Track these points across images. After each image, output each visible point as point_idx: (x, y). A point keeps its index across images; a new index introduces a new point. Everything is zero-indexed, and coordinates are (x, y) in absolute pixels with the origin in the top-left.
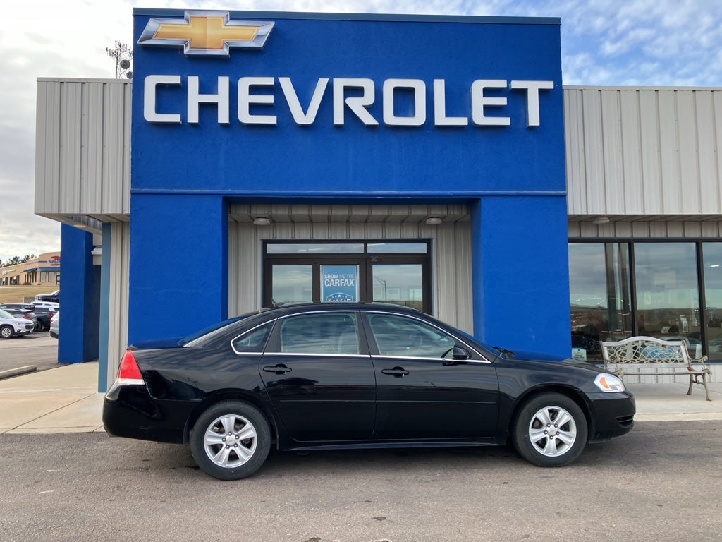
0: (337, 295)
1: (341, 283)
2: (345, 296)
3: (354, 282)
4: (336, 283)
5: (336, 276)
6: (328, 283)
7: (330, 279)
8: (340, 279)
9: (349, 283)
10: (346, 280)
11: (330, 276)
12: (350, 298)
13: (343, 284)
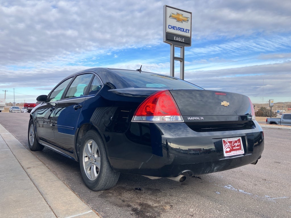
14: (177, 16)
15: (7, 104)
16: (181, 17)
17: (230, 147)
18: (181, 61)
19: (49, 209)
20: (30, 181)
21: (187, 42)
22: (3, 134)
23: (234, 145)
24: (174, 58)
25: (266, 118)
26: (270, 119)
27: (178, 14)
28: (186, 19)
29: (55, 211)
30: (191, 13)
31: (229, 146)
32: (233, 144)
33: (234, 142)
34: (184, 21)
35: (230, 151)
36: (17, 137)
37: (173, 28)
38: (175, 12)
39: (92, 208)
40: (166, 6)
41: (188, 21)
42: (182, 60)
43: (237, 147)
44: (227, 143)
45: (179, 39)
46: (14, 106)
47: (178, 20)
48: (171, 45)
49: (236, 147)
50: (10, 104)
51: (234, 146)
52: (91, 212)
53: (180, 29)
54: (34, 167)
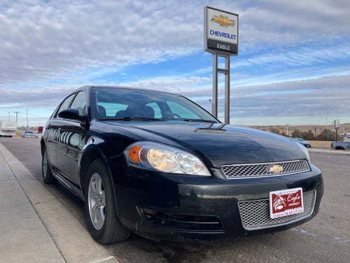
14: (221, 19)
15: (19, 129)
16: (225, 21)
18: (226, 74)
19: (59, 254)
20: (38, 218)
21: (233, 50)
22: (10, 163)
24: (218, 70)
25: (331, 142)
26: (335, 144)
27: (221, 16)
28: (232, 22)
29: (66, 258)
30: (237, 15)
34: (229, 25)
36: (27, 166)
37: (216, 33)
38: (218, 14)
39: (114, 254)
40: (208, 7)
41: (234, 24)
42: (227, 72)
45: (224, 47)
46: (28, 130)
47: (222, 24)
48: (214, 54)
50: (23, 128)
52: (112, 259)
53: (224, 35)
54: (44, 202)
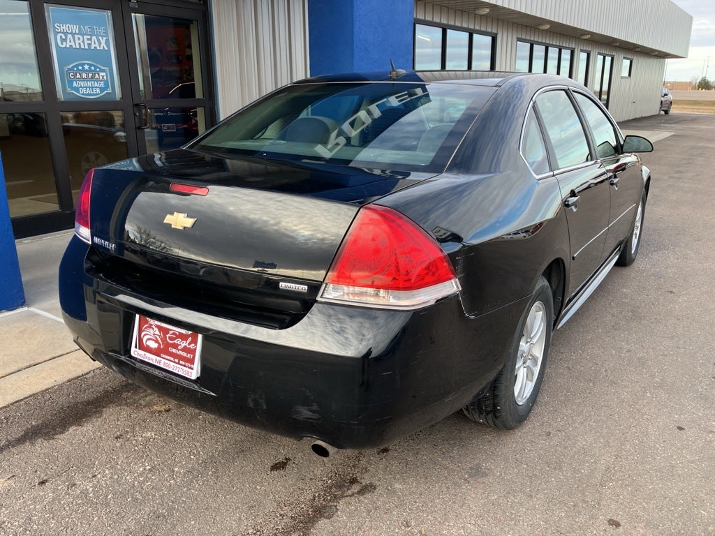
0: (83, 65)
1: (86, 42)
2: (96, 67)
3: (107, 42)
4: (77, 42)
5: (75, 28)
6: (63, 40)
7: (66, 34)
8: (83, 35)
9: (100, 44)
10: (94, 38)
11: (64, 27)
12: (103, 71)
13: (90, 45)
17: (160, 341)
23: (175, 341)
31: (158, 337)
32: (171, 339)
33: (173, 334)
35: (156, 352)
43: (181, 350)
44: (154, 327)
49: (179, 350)
51: (175, 346)
